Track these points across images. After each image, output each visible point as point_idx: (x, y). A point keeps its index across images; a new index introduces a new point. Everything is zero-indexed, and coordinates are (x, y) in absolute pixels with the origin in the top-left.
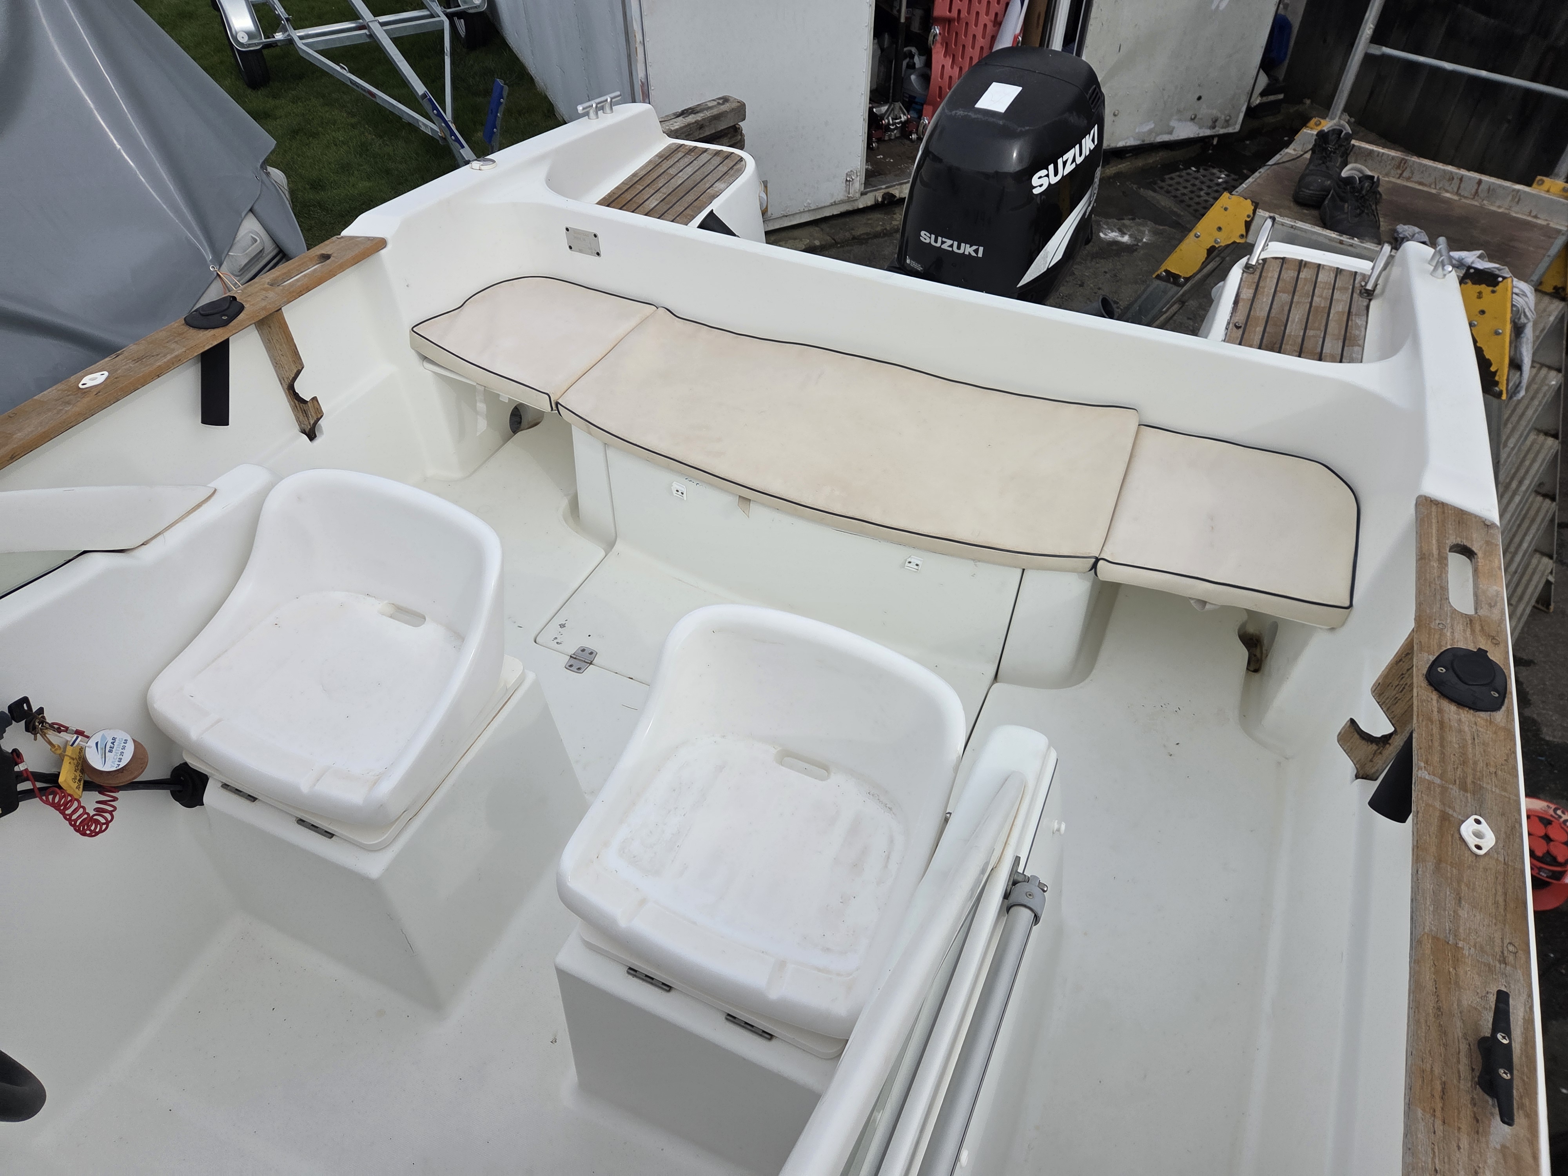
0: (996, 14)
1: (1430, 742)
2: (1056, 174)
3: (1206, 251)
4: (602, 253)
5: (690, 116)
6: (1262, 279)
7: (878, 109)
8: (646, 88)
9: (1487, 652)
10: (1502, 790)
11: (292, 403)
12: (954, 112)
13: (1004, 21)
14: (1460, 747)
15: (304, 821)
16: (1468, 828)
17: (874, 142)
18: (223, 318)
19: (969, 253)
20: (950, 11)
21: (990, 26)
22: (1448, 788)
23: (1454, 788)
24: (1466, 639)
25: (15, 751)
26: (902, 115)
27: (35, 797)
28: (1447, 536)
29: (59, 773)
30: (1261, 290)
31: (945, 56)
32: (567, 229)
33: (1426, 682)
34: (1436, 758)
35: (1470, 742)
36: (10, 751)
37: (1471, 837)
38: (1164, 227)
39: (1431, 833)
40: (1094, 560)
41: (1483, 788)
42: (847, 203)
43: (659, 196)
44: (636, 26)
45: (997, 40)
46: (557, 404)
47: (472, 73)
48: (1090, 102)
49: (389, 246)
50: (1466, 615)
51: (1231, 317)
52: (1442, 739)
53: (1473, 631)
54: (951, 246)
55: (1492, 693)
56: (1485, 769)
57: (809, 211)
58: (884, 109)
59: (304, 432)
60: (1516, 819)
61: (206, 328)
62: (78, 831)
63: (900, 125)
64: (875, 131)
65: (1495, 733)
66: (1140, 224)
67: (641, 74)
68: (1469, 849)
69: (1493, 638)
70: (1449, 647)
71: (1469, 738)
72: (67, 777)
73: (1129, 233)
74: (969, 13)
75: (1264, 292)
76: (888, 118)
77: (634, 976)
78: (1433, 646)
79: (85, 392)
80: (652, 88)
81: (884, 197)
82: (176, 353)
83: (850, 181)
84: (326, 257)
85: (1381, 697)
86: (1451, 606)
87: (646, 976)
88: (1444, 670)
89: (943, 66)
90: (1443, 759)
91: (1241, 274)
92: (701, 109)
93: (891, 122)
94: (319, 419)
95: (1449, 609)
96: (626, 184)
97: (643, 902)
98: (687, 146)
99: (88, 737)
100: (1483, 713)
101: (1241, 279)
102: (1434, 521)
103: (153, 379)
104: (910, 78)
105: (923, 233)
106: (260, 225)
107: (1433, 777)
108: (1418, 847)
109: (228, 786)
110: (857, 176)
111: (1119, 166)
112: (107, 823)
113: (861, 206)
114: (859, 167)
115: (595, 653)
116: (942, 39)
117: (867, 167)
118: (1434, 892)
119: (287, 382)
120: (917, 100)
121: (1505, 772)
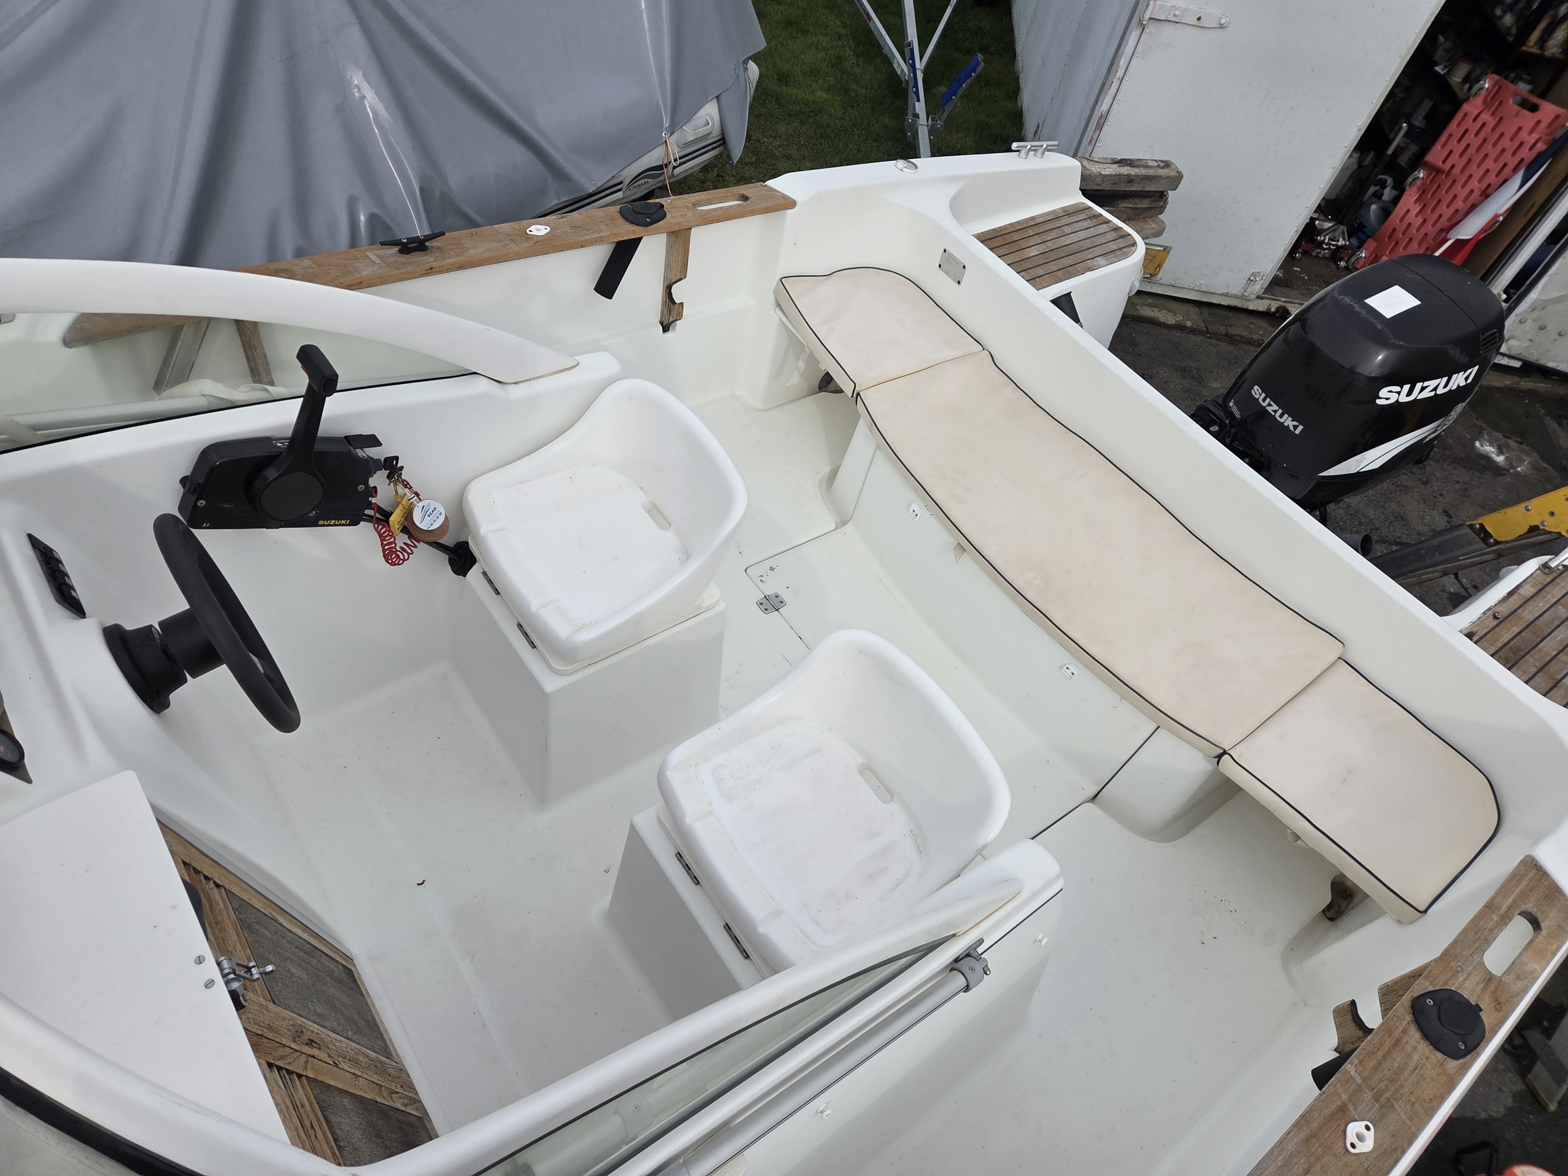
0: (1489, 185)
1: (1376, 1049)
2: (1409, 394)
3: (1528, 527)
4: (962, 283)
5: (1126, 168)
6: (1552, 584)
7: (1321, 222)
8: (1103, 121)
9: (1481, 1010)
10: (1409, 1118)
11: (665, 299)
12: (1342, 297)
13: (1493, 195)
14: (1399, 1067)
15: (522, 627)
16: (1355, 1128)
17: (1299, 253)
18: (647, 219)
19: (1288, 425)
20: (1444, 162)
21: (1477, 193)
22: (1363, 1090)
23: (1369, 1094)
24: (1474, 990)
25: (375, 487)
26: (1341, 239)
27: (372, 523)
28: (1526, 900)
29: (392, 513)
30: (1544, 594)
31: (1416, 202)
32: (945, 251)
33: (1410, 1004)
34: (1372, 1064)
35: (1411, 1068)
36: (372, 486)
37: (1352, 1135)
38: (1547, 466)
39: (1322, 1113)
40: (1222, 751)
41: (1394, 1107)
42: (1240, 300)
43: (1043, 248)
44: (1123, 63)
45: (1475, 211)
46: (858, 394)
47: (966, 28)
48: (1483, 343)
49: (796, 209)
50: (1490, 972)
51: (1496, 605)
52: (1389, 1052)
53: (1485, 989)
54: (1275, 412)
55: (1460, 1043)
56: (1407, 1094)
57: (1198, 291)
58: (1328, 225)
59: (662, 323)
60: (1403, 1145)
61: (632, 223)
62: (384, 556)
63: (1335, 247)
64: (1306, 243)
65: (1439, 1075)
66: (1523, 451)
67: (1104, 107)
68: (1345, 1143)
69: (1499, 1004)
70: (1453, 989)
71: (1412, 1065)
72: (395, 519)
73: (1507, 455)
74: (1462, 171)
75: (1545, 597)
76: (1325, 236)
77: (679, 860)
78: (1440, 980)
79: (528, 238)
80: (1108, 124)
81: (1278, 309)
82: (602, 234)
83: (1252, 281)
84: (745, 198)
85: (1385, 997)
86: (1483, 959)
87: (687, 865)
88: (1432, 1003)
89: (1408, 211)
90: (1376, 1068)
91: (1535, 569)
92: (1139, 165)
93: (1326, 241)
94: (677, 320)
95: (1479, 959)
96: (1021, 225)
97: (710, 814)
98: (1094, 210)
99: (420, 499)
100: (1441, 1054)
101: (1532, 574)
102: (1524, 883)
103: (577, 248)
104: (1370, 208)
105: (1256, 387)
106: (718, 113)
107: (1357, 1075)
108: (1303, 1117)
109: (487, 574)
110: (1262, 279)
111: (1537, 384)
112: (404, 560)
113: (1251, 308)
114: (1268, 272)
115: (784, 603)
116: (1423, 184)
117: (1278, 273)
118: (1290, 1154)
119: (669, 282)
120: (1365, 230)
121: (1422, 1107)
